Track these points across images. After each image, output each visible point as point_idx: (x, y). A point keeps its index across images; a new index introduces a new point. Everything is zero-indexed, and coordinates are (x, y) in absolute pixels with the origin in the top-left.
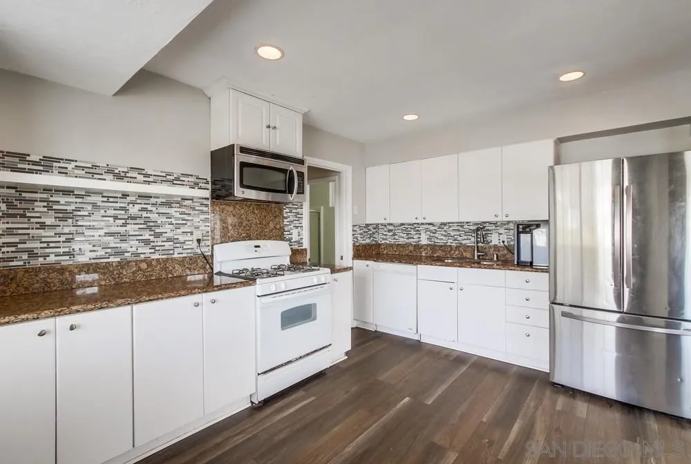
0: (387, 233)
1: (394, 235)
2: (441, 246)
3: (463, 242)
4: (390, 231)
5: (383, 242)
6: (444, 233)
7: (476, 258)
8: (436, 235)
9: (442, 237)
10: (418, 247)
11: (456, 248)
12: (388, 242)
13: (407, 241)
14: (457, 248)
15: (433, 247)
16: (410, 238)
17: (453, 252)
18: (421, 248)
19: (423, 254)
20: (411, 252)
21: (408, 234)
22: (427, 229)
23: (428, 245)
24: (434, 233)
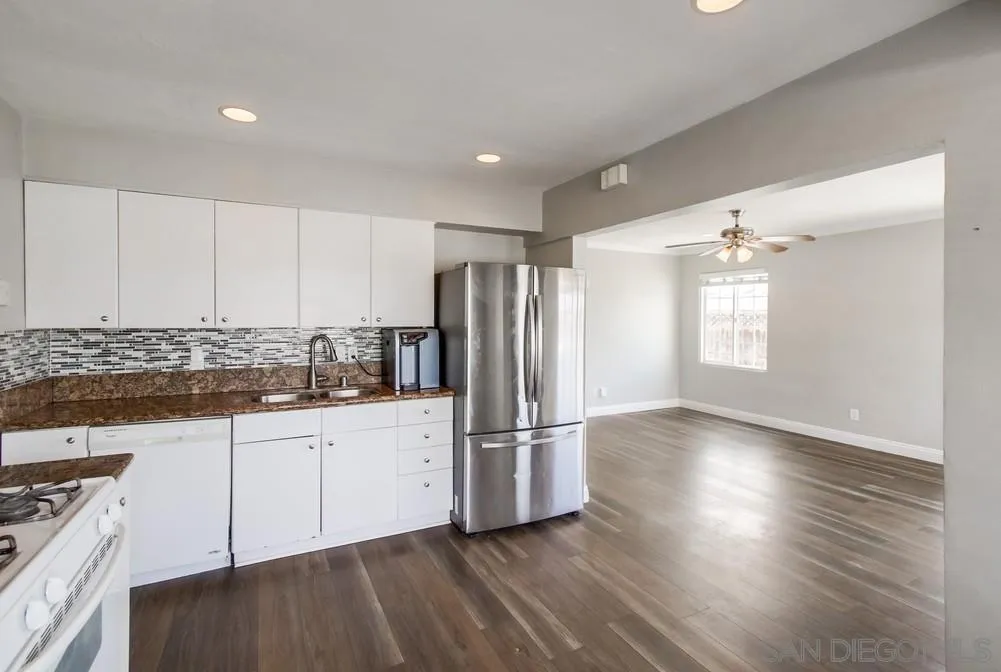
0: (81, 350)
1: (106, 353)
2: (240, 372)
3: (286, 361)
4: (88, 345)
5: (65, 372)
6: (245, 346)
7: (314, 387)
8: (227, 351)
9: (242, 354)
10: (179, 376)
11: (272, 372)
12: (82, 372)
13: (150, 366)
14: (274, 372)
15: (222, 375)
16: (159, 359)
17: (265, 379)
18: (189, 379)
19: (196, 391)
20: (160, 389)
21: (149, 352)
22: (205, 341)
23: (206, 372)
24: (221, 347)
